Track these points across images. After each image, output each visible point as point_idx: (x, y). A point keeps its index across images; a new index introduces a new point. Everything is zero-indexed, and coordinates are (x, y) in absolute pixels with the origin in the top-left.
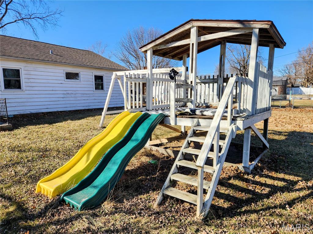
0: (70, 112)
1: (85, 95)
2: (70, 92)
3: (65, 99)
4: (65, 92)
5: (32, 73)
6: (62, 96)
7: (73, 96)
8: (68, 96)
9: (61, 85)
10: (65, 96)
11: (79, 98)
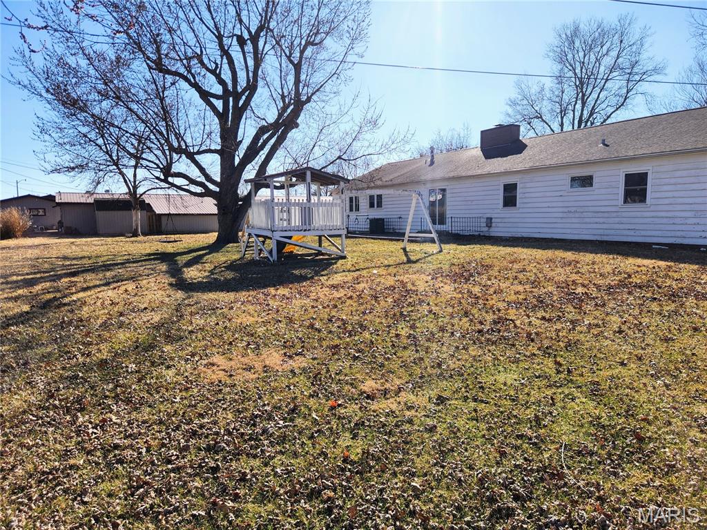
0: (572, 241)
1: (600, 215)
2: (573, 209)
3: (564, 221)
4: (566, 210)
5: (528, 185)
6: (561, 215)
7: (577, 215)
8: (571, 215)
9: (561, 199)
10: (565, 215)
11: (587, 220)
